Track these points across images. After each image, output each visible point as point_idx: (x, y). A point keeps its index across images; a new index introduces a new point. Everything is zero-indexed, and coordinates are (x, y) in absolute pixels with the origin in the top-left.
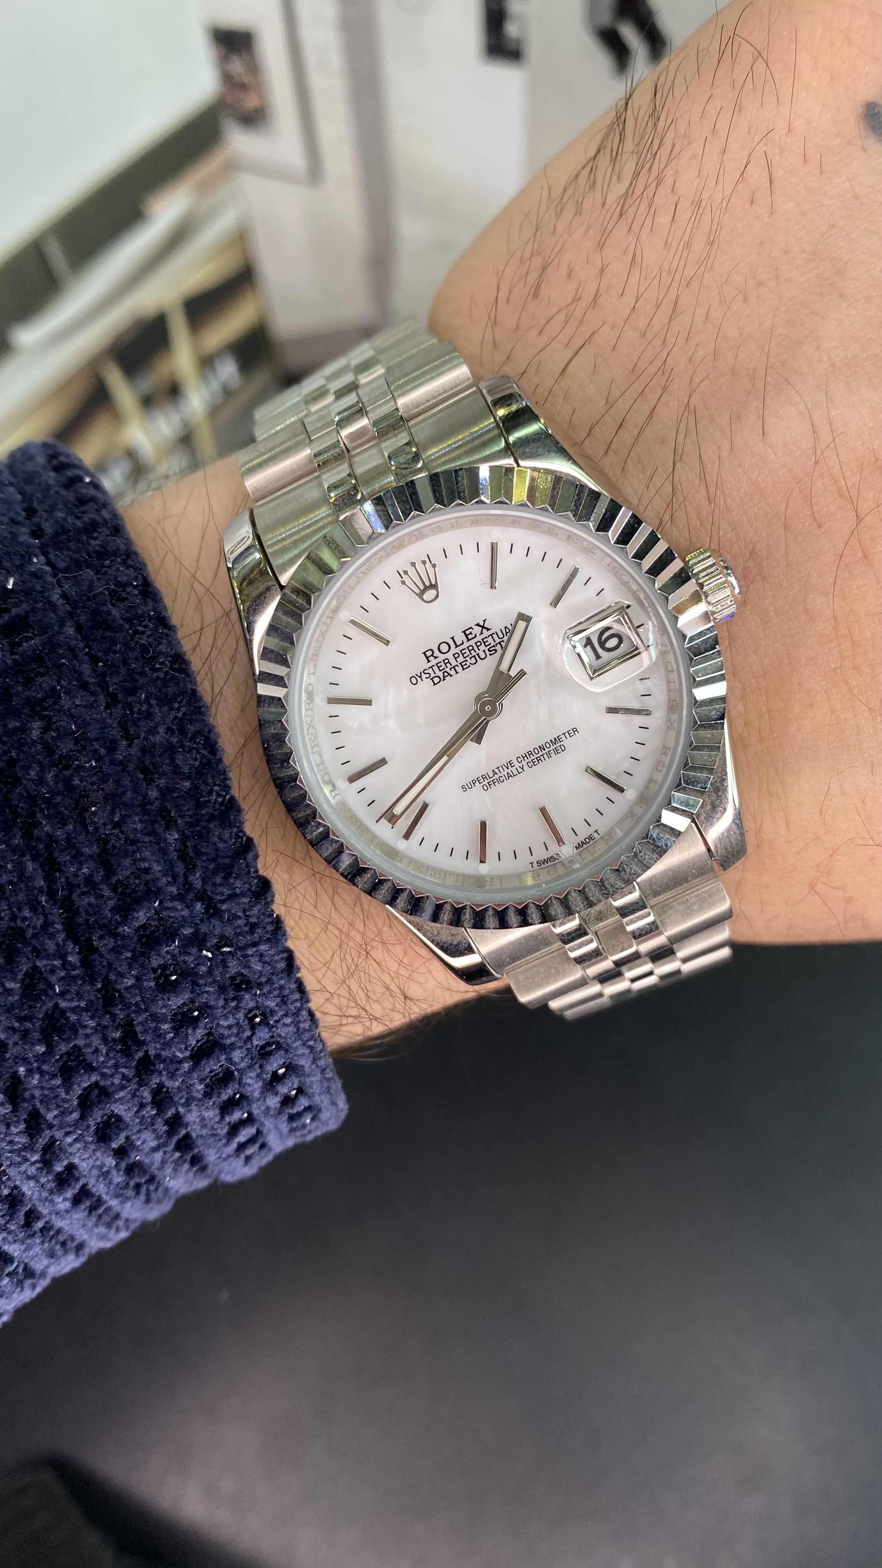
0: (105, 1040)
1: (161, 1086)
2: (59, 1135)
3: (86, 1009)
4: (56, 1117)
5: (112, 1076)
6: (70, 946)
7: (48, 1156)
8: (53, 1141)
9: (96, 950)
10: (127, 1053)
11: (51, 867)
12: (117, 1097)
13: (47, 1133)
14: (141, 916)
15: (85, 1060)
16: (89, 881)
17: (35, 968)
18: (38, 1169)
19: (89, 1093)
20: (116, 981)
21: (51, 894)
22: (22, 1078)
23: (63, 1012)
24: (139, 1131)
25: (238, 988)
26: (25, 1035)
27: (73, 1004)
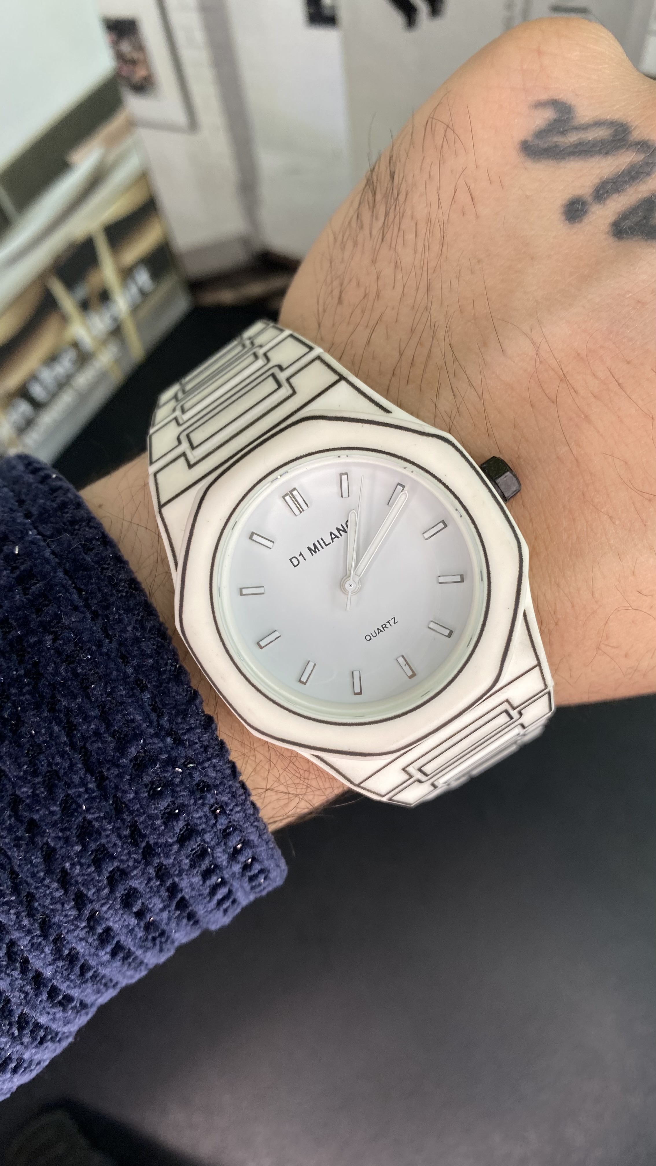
0: (119, 836)
1: (161, 865)
2: (97, 906)
3: (105, 818)
4: (94, 893)
5: (127, 860)
6: (89, 777)
7: (92, 923)
8: (93, 911)
9: (107, 778)
10: (135, 844)
11: (70, 729)
12: (132, 874)
13: (89, 907)
14: (133, 751)
15: (108, 852)
16: (97, 733)
17: (68, 795)
18: (86, 932)
19: (114, 875)
20: (122, 797)
21: (73, 746)
22: (69, 871)
23: (90, 822)
24: (150, 898)
25: (202, 791)
26: (67, 840)
27: (96, 815)
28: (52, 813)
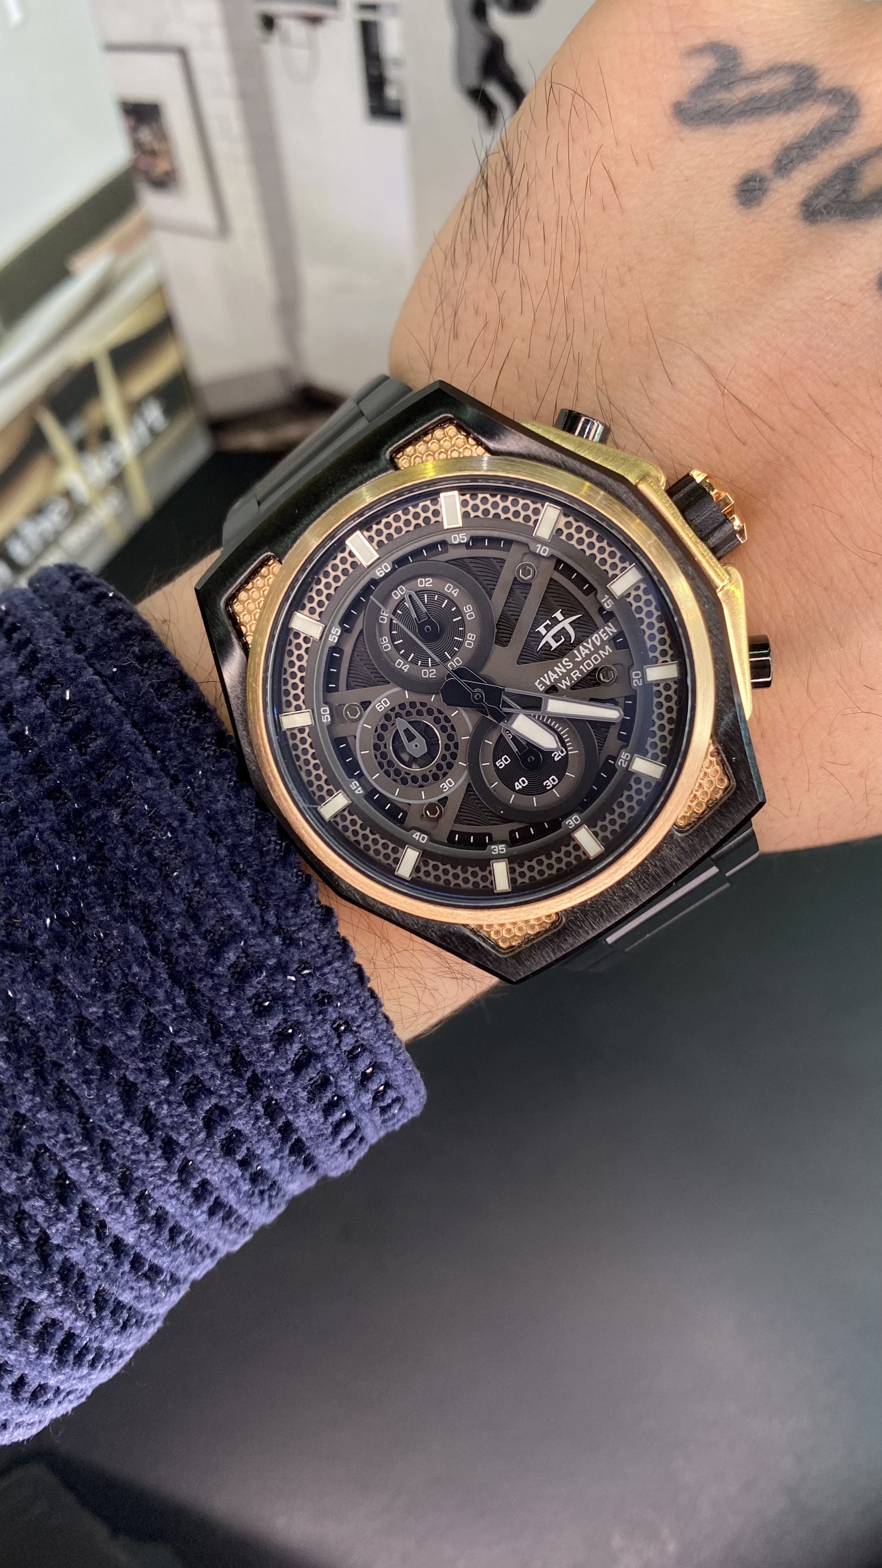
0: (218, 1065)
1: (270, 1099)
2: (190, 1155)
3: (198, 1042)
4: (186, 1139)
5: (229, 1096)
6: (176, 990)
7: (184, 1176)
8: (186, 1161)
9: (199, 991)
10: (238, 1074)
11: (149, 928)
12: (235, 1113)
13: (181, 1156)
14: (231, 956)
15: (204, 1086)
16: (183, 935)
17: (149, 1014)
18: (177, 1188)
19: (211, 1114)
20: (219, 1015)
21: (154, 951)
22: (153, 1112)
23: (179, 1048)
24: (258, 1141)
25: (321, 1003)
26: (150, 1072)
27: (186, 1040)
28: (130, 1038)
